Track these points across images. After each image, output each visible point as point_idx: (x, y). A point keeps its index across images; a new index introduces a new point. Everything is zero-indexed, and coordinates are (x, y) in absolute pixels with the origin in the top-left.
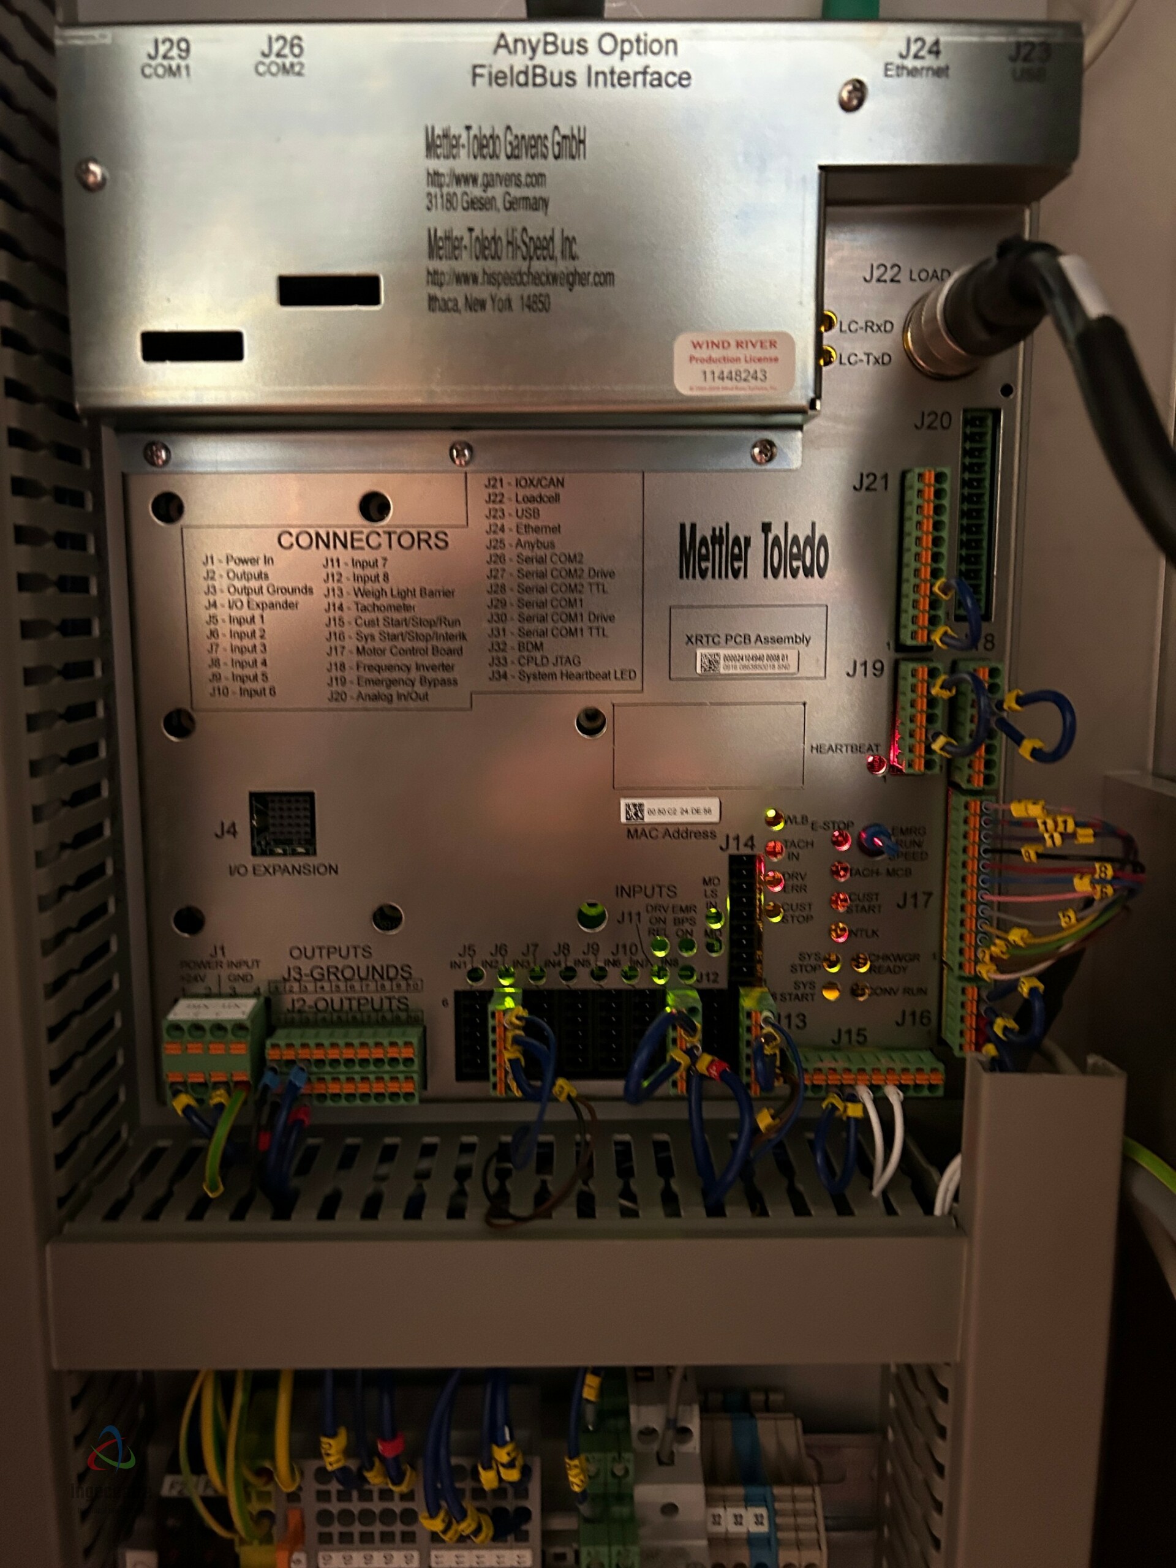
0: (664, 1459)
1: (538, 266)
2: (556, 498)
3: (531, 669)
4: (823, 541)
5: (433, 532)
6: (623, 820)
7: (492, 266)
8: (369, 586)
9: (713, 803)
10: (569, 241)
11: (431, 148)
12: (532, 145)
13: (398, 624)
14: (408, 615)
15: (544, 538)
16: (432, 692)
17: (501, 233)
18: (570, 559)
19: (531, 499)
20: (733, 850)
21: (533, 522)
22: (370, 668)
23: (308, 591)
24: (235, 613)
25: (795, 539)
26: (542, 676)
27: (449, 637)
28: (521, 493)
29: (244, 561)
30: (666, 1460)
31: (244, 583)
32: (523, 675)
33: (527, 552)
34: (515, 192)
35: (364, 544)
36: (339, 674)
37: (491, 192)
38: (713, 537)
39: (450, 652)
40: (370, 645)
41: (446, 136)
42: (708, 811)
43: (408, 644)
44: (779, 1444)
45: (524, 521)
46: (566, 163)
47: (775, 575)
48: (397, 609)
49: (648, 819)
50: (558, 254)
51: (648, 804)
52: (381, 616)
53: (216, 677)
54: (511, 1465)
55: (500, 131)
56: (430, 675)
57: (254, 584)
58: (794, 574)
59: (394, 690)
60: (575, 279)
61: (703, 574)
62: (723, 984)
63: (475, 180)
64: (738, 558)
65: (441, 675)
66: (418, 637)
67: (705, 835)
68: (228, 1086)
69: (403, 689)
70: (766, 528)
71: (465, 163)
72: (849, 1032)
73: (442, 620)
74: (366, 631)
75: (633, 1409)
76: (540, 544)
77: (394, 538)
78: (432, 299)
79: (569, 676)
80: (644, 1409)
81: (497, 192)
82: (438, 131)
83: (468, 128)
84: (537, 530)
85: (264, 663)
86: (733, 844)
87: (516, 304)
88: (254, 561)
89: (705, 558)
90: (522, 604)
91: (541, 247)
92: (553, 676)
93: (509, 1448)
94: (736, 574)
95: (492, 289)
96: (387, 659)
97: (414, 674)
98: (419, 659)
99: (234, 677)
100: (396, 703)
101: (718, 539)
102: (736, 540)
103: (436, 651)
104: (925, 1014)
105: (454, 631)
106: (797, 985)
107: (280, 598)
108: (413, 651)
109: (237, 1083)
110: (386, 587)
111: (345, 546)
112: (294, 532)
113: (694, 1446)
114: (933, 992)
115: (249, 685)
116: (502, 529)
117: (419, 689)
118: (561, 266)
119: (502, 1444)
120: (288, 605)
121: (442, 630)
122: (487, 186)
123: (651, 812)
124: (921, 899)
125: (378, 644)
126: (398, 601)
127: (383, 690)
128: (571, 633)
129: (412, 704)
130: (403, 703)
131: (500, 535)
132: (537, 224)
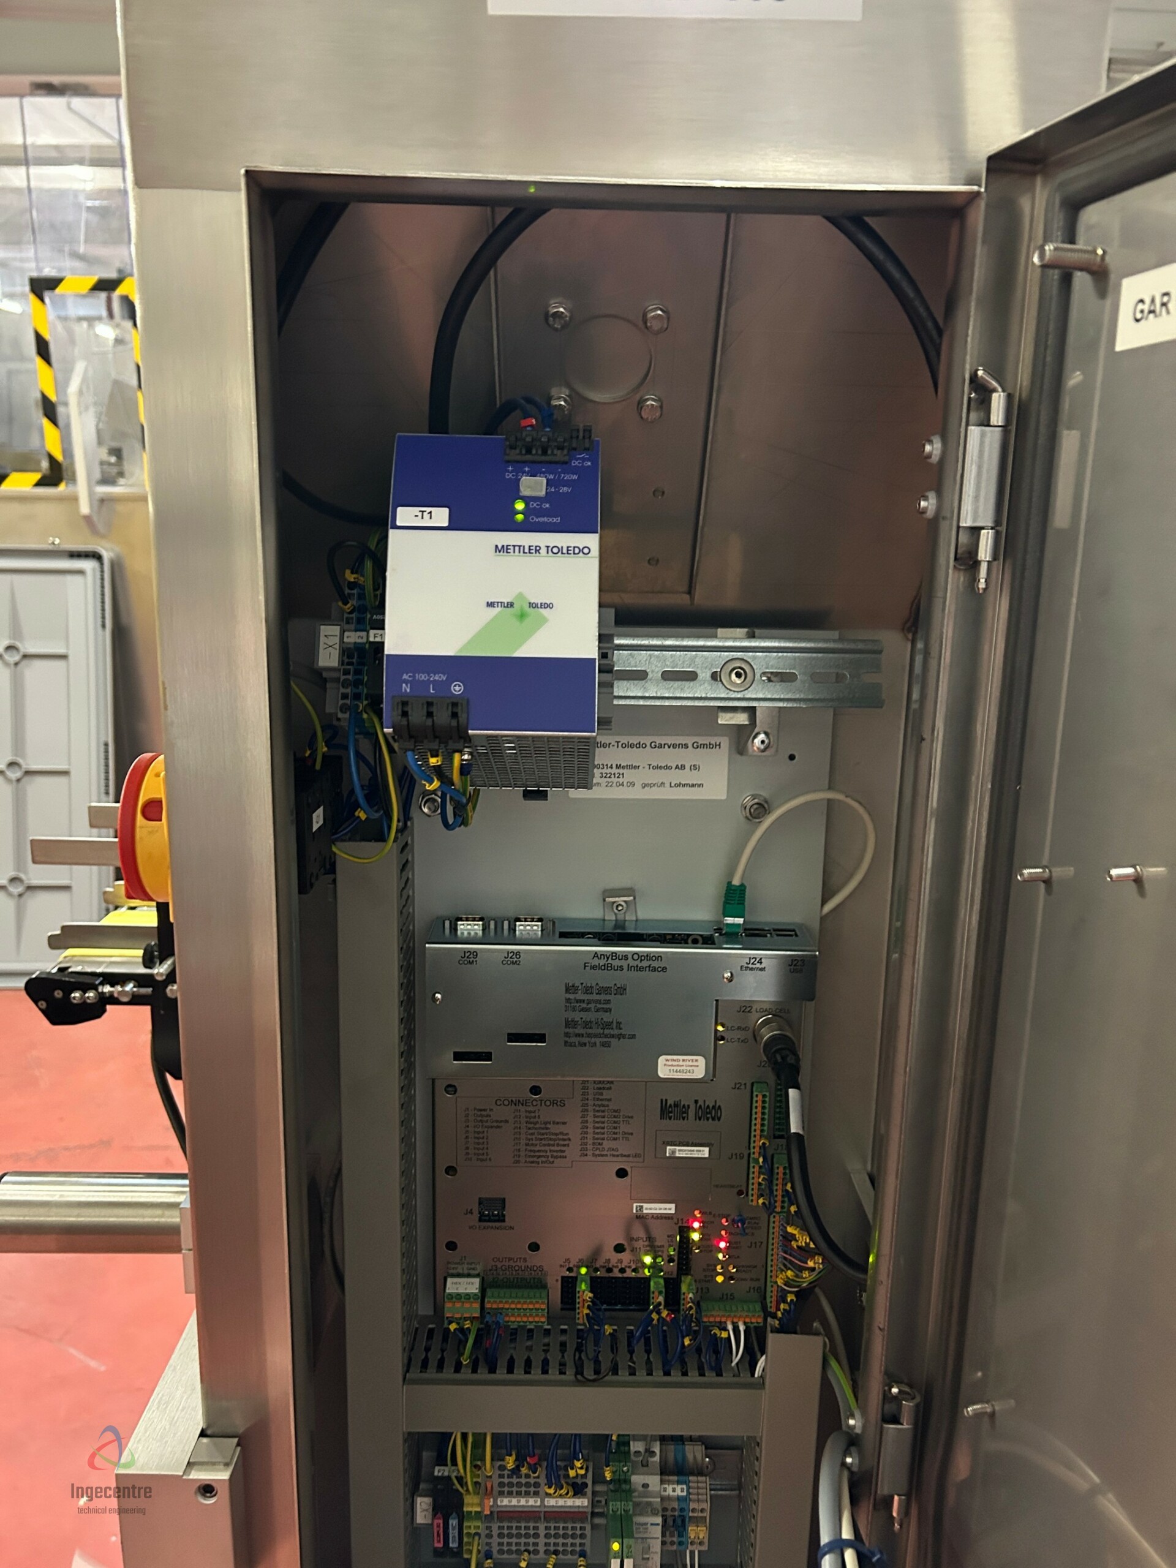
0: (644, 1463)
1: (607, 1031)
2: (610, 1088)
3: (597, 1152)
4: (719, 1107)
5: (559, 1100)
6: (634, 1211)
7: (590, 1031)
8: (532, 1120)
9: (673, 1206)
10: (619, 1023)
11: (567, 990)
12: (606, 990)
13: (543, 1134)
14: (548, 1131)
15: (606, 1103)
16: (556, 1160)
17: (593, 1020)
18: (615, 1111)
19: (600, 1089)
20: (680, 1224)
21: (601, 1097)
22: (531, 1151)
23: (507, 1121)
24: (476, 1130)
25: (708, 1106)
26: (602, 1155)
27: (564, 1140)
28: (596, 1086)
29: (481, 1110)
30: (645, 1464)
31: (480, 1118)
32: (594, 1155)
33: (597, 1108)
34: (599, 1006)
35: (530, 1104)
36: (518, 1153)
37: (589, 1006)
38: (674, 1104)
39: (564, 1145)
40: (531, 1142)
41: (573, 986)
42: (670, 1209)
43: (546, 1142)
44: (695, 1457)
45: (597, 1097)
46: (619, 996)
47: (700, 1119)
48: (543, 1129)
49: (645, 1211)
50: (614, 1027)
51: (645, 1205)
52: (536, 1131)
53: (468, 1154)
54: (581, 1468)
55: (594, 985)
56: (555, 1154)
57: (485, 1119)
58: (708, 1119)
59: (540, 1160)
60: (620, 1036)
61: (670, 1118)
62: (675, 1275)
63: (584, 1001)
64: (684, 1113)
65: (560, 1154)
66: (551, 1139)
67: (669, 1218)
68: (472, 1319)
69: (544, 1159)
70: (696, 1102)
71: (580, 996)
72: (727, 1295)
73: (561, 1133)
74: (529, 1137)
75: (631, 1443)
76: (604, 1106)
77: (543, 1102)
78: (566, 1042)
79: (614, 1156)
80: (636, 1443)
81: (592, 1006)
82: (570, 985)
83: (582, 984)
84: (602, 1100)
85: (487, 1149)
86: (680, 1222)
87: (598, 1044)
88: (485, 1110)
89: (671, 1112)
90: (595, 1128)
91: (609, 1025)
92: (606, 1155)
93: (581, 1461)
94: (684, 1119)
95: (589, 1039)
96: (537, 1148)
97: (548, 1154)
98: (552, 1148)
99: (475, 1154)
100: (540, 1165)
101: (676, 1105)
102: (684, 1106)
103: (558, 1145)
104: (759, 1288)
105: (565, 1137)
106: (705, 1276)
107: (495, 1124)
108: (549, 1145)
109: (474, 1318)
110: (539, 1121)
111: (522, 1105)
112: (502, 1100)
113: (657, 1458)
114: (763, 1281)
115: (480, 1157)
116: (587, 1099)
117: (552, 1160)
118: (616, 1032)
119: (578, 1460)
120: (498, 1127)
121: (561, 1137)
122: (588, 1004)
123: (646, 1209)
124: (758, 1244)
125: (534, 1142)
126: (543, 1126)
127: (535, 1159)
128: (615, 1139)
129: (546, 1165)
130: (544, 1165)
131: (586, 1102)
132: (607, 1017)
